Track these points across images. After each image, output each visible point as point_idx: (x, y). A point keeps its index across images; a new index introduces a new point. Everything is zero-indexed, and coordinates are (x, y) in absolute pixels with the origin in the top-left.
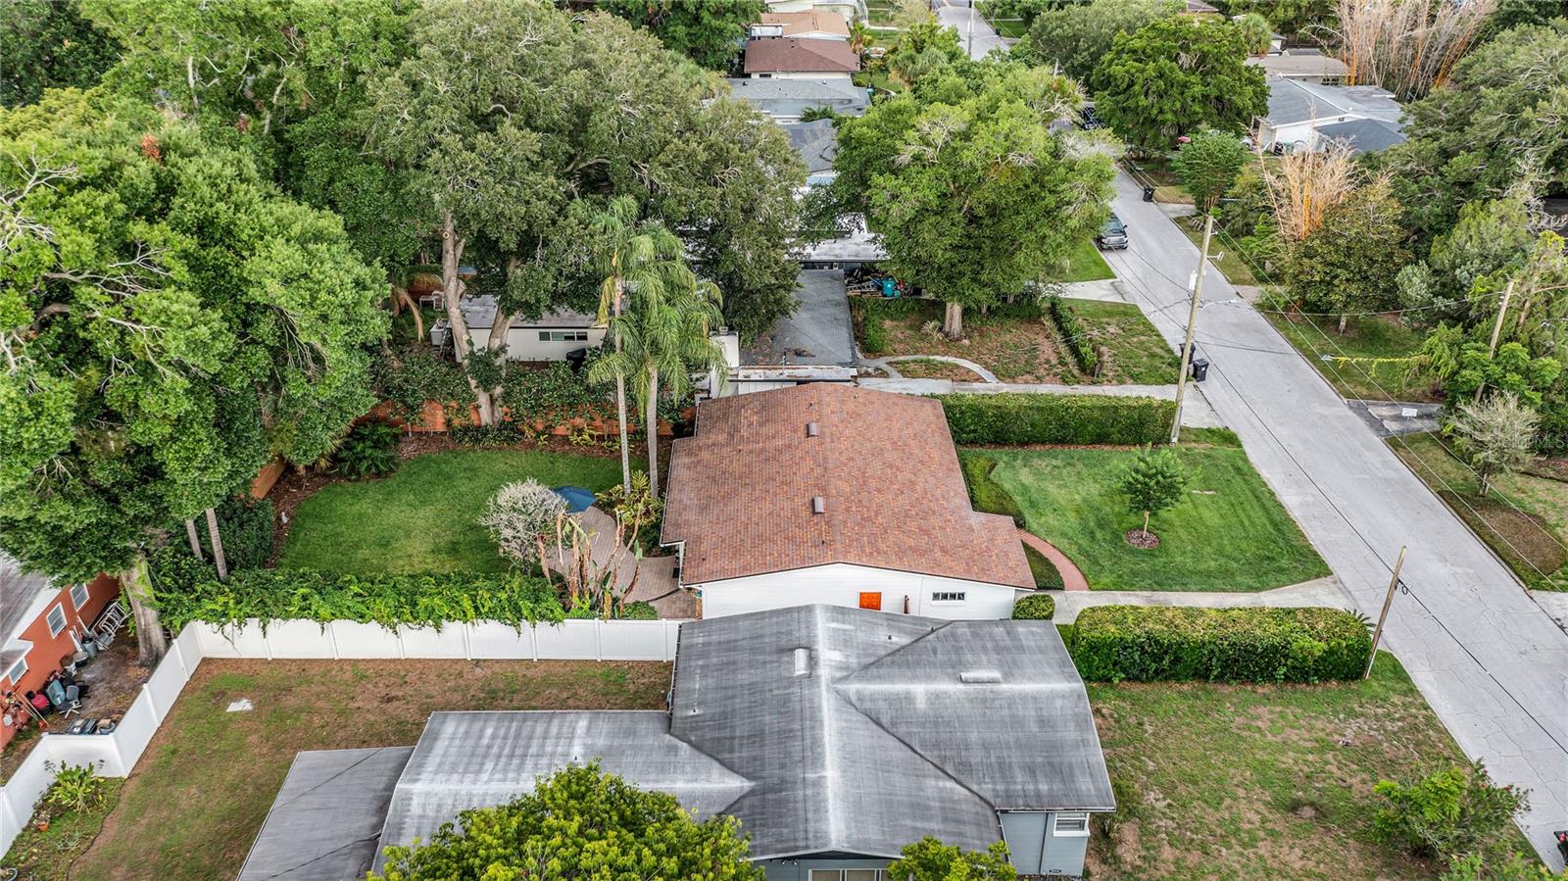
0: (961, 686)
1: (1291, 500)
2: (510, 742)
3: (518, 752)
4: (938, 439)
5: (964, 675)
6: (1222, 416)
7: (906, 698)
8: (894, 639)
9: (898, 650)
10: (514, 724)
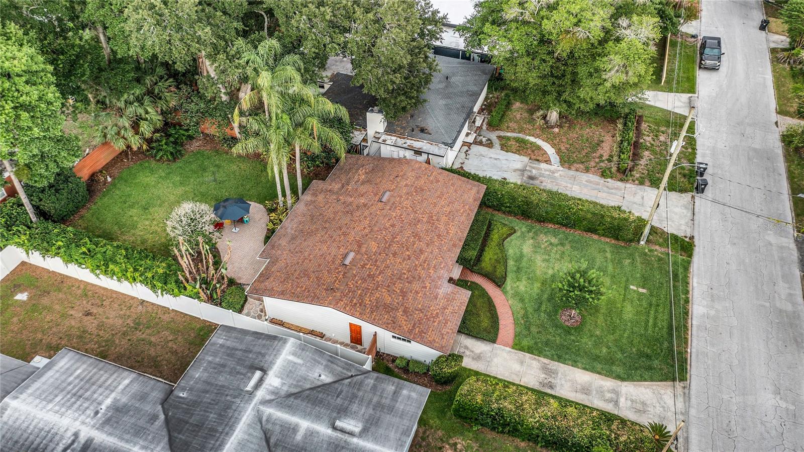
0: (330, 431)
1: (698, 309)
2: (82, 383)
3: (79, 393)
4: (463, 218)
5: (338, 423)
6: (696, 226)
7: (294, 429)
8: (323, 377)
9: (319, 387)
10: (95, 370)
